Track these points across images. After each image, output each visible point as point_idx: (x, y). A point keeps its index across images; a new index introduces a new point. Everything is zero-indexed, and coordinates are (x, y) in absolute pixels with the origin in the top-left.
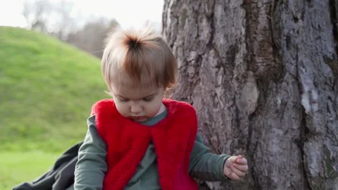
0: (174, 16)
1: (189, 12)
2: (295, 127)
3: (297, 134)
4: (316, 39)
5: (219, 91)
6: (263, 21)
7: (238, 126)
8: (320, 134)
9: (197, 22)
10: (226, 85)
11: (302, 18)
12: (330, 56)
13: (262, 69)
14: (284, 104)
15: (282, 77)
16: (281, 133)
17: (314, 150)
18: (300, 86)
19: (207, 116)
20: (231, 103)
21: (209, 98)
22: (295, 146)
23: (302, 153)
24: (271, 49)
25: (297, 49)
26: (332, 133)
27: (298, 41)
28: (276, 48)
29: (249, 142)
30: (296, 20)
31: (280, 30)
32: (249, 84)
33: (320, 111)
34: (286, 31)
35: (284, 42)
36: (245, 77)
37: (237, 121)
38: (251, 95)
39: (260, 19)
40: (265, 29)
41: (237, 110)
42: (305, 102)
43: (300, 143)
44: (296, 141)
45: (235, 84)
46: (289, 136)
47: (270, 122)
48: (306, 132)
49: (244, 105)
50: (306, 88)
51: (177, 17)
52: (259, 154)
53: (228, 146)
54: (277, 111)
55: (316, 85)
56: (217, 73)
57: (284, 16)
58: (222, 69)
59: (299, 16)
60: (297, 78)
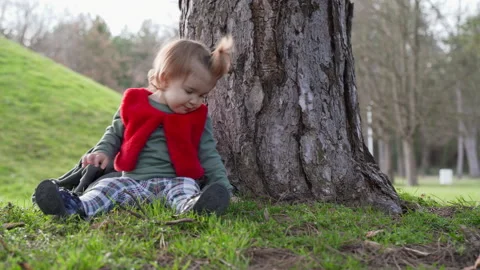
0: (191, 27)
1: (205, 24)
2: (294, 123)
3: (295, 130)
4: (314, 50)
5: (231, 94)
6: (268, 33)
7: (247, 123)
8: (314, 129)
9: (211, 32)
10: (237, 89)
11: (303, 31)
12: (326, 64)
13: (267, 74)
14: (285, 104)
15: (284, 81)
16: (282, 128)
17: (308, 142)
18: (299, 89)
19: (220, 115)
20: (241, 104)
21: (222, 100)
22: (293, 139)
23: (299, 145)
24: (275, 58)
25: (297, 58)
26: (325, 128)
27: (298, 51)
28: (279, 57)
29: (255, 137)
30: (297, 33)
31: (283, 42)
32: (256, 87)
33: (314, 110)
34: (288, 42)
35: (286, 52)
36: (252, 81)
37: (246, 119)
38: (258, 96)
39: (266, 32)
40: (270, 41)
41: (246, 110)
42: (302, 102)
43: (297, 137)
44: (294, 135)
45: (245, 87)
46: (288, 130)
47: (273, 119)
48: (303, 128)
49: (251, 105)
50: (303, 91)
51: (194, 28)
52: (264, 146)
53: (238, 140)
54: (279, 110)
55: (312, 89)
56: (229, 78)
57: (287, 29)
58: (233, 74)
59: (300, 29)
60: (296, 83)
